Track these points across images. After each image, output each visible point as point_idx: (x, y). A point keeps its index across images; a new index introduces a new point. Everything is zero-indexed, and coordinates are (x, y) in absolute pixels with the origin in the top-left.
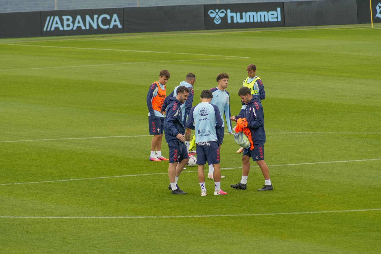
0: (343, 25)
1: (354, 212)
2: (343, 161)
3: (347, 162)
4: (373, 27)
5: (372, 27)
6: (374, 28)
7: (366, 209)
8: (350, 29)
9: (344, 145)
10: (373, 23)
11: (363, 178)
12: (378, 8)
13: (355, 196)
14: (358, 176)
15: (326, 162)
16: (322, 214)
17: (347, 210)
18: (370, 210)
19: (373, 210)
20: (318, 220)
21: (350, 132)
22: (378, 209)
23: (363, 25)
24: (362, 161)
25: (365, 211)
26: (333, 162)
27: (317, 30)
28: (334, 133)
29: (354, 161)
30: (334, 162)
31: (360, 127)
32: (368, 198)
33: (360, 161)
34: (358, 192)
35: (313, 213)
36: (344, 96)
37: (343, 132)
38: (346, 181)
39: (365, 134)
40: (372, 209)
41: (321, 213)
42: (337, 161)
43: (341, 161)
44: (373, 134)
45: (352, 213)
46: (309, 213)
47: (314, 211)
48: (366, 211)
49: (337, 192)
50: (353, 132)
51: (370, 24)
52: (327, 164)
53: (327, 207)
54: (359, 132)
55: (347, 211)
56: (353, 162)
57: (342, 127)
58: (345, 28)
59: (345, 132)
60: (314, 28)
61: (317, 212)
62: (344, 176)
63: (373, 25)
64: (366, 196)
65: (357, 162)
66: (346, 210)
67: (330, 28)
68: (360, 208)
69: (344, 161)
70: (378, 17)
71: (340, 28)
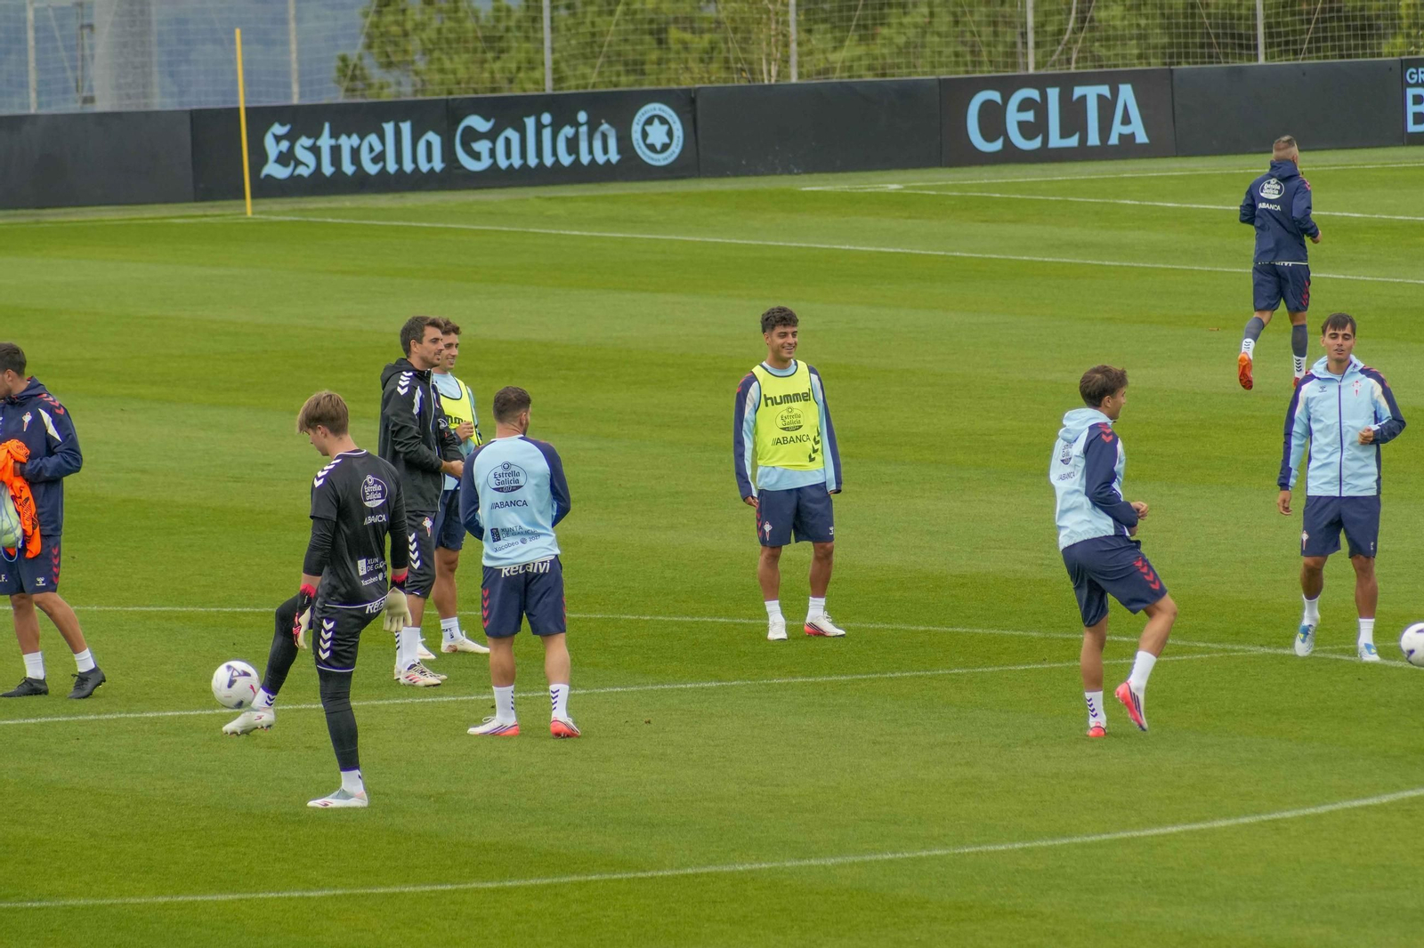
0: (140, 207)
1: (186, 904)
2: (144, 715)
3: (158, 718)
4: (253, 213)
5: (246, 214)
6: (257, 216)
7: (235, 892)
8: (167, 221)
9: (146, 655)
10: (254, 196)
11: (221, 778)
12: (269, 141)
13: (190, 842)
14: (200, 771)
15: (80, 718)
16: (70, 911)
17: (163, 894)
18: (248, 896)
19: (261, 895)
20: (52, 931)
21: (169, 606)
22: (278, 893)
23: (212, 207)
24: (216, 715)
25: (230, 900)
26: (107, 716)
27: (41, 225)
28: (107, 609)
29: (186, 713)
30: (111, 716)
31: (203, 586)
32: (238, 852)
33: (208, 712)
34: (203, 829)
35: (34, 905)
36: (143, 471)
37: (144, 606)
38: (158, 787)
39: (225, 612)
40: (256, 892)
41: (64, 906)
42: (120, 713)
43: (137, 715)
44: (253, 613)
45: (182, 907)
46: (19, 905)
47: (40, 900)
48: (233, 902)
49: (123, 831)
50: (182, 605)
51: (239, 202)
52: (81, 723)
53: (87, 884)
54: (200, 607)
55: (161, 900)
56: (180, 717)
57: (139, 587)
58: (146, 216)
59: (148, 606)
60: (31, 215)
61: (48, 904)
62: (150, 769)
63: (253, 205)
64: (232, 846)
65: (195, 716)
66: (157, 895)
67: (92, 218)
68: (210, 889)
69: (148, 715)
70: (268, 177)
71: (127, 217)
